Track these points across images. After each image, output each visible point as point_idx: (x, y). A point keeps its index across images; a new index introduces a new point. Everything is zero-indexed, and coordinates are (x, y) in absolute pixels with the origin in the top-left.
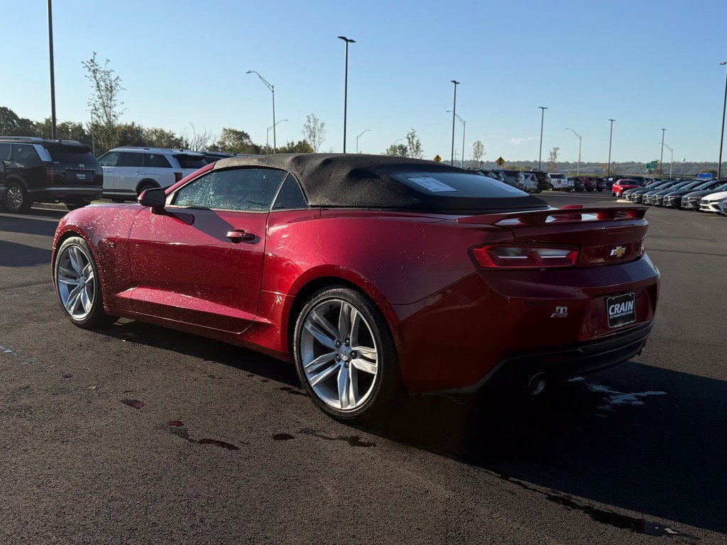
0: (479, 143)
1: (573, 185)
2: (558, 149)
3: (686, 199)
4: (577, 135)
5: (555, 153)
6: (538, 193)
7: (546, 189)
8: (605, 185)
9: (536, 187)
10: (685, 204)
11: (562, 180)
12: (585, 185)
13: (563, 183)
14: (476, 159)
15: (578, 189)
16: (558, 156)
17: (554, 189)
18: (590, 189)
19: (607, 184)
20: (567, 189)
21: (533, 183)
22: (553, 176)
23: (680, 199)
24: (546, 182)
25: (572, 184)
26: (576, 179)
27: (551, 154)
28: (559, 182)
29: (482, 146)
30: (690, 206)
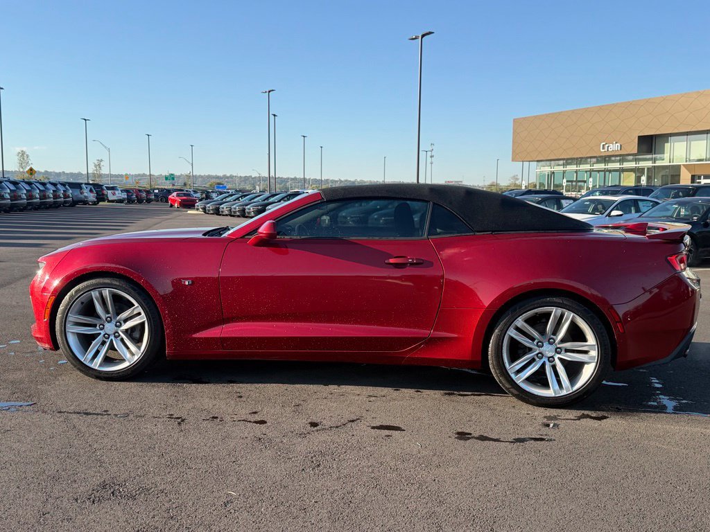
0: (23, 154)
1: (126, 197)
2: (102, 160)
3: (223, 208)
4: (106, 147)
5: (99, 165)
6: (96, 205)
7: (104, 201)
8: (153, 197)
9: (95, 200)
10: (222, 212)
11: (117, 192)
12: (137, 196)
13: (118, 195)
14: (21, 170)
15: (130, 201)
16: (102, 168)
17: (109, 201)
18: (140, 201)
19: (155, 196)
20: (120, 201)
21: (92, 194)
22: (108, 188)
23: (219, 208)
24: (103, 194)
25: (124, 195)
26: (127, 191)
27: (96, 166)
28: (114, 194)
29: (28, 156)
30: (227, 213)
